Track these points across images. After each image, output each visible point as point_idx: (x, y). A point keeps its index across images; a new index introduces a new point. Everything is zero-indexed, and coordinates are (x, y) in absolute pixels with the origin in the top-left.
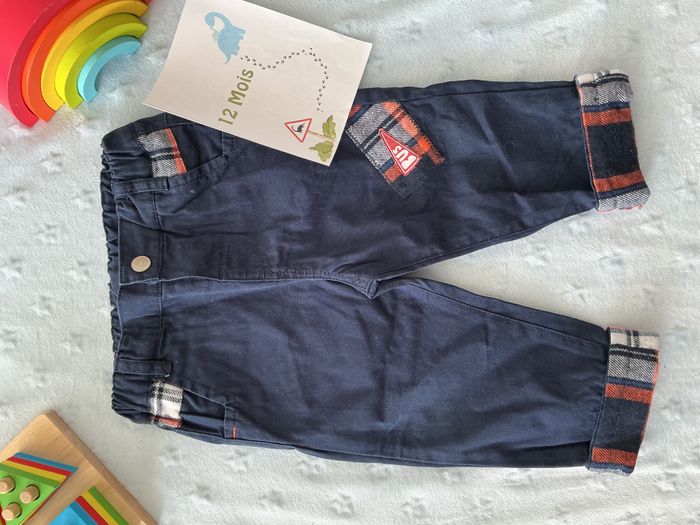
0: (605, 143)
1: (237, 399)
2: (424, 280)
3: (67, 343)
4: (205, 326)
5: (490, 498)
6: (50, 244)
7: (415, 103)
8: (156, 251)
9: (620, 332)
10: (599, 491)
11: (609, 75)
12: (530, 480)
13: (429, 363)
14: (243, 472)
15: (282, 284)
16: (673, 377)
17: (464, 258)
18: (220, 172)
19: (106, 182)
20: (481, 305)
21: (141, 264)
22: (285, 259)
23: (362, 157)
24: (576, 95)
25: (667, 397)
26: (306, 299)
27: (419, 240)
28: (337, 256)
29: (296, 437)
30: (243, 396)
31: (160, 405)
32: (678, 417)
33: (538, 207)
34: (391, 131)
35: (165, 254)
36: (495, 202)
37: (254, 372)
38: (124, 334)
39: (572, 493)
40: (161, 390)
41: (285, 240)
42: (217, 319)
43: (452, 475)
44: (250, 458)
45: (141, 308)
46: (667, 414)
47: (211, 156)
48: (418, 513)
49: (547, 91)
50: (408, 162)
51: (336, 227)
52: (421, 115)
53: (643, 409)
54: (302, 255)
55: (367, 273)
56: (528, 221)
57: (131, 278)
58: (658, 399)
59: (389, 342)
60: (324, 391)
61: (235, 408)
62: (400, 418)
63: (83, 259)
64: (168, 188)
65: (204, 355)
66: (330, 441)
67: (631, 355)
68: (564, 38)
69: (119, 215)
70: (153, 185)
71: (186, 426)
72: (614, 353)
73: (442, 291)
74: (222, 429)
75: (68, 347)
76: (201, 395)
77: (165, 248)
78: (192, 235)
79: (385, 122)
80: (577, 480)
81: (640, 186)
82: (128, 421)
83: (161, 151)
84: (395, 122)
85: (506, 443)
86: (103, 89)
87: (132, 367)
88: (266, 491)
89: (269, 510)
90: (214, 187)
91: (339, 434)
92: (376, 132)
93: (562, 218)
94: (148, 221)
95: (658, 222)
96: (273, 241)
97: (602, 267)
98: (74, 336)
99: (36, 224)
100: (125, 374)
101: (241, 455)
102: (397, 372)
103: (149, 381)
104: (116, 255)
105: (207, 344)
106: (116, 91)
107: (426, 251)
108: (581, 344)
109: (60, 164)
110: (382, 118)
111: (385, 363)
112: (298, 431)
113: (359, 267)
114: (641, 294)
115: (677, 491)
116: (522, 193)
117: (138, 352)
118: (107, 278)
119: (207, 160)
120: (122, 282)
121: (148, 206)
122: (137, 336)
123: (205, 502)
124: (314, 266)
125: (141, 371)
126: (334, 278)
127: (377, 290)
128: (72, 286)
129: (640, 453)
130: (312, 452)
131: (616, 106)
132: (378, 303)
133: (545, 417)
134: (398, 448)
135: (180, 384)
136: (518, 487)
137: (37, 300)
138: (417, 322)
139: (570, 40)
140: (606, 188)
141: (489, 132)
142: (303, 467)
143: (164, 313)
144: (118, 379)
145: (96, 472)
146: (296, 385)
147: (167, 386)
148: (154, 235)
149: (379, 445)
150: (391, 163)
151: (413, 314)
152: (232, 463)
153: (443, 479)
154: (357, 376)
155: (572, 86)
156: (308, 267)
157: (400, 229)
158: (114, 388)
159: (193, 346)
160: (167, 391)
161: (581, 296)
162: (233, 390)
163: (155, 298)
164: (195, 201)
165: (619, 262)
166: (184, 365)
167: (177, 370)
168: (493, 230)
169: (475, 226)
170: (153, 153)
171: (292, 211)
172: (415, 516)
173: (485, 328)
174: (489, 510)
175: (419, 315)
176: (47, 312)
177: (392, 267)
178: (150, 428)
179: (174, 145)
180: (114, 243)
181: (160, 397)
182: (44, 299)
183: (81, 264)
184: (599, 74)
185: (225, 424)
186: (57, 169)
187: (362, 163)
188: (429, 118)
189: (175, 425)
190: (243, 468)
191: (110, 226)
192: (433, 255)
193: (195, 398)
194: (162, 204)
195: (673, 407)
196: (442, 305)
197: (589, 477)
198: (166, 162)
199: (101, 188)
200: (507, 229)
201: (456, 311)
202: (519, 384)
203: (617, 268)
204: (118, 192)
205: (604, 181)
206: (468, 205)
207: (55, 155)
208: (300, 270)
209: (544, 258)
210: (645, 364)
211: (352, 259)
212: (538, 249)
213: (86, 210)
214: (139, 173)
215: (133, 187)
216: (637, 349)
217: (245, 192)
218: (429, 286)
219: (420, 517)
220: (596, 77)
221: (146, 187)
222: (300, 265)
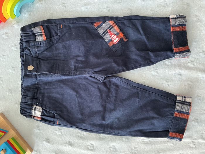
0: (178, 37)
1: (59, 112)
2: (120, 77)
3: (7, 92)
4: (50, 89)
5: (137, 147)
6: (3, 61)
7: (119, 22)
8: (36, 64)
9: (180, 96)
10: (171, 146)
11: (180, 16)
12: (150, 141)
13: (120, 103)
14: (60, 135)
15: (75, 77)
16: (196, 111)
17: (132, 71)
18: (57, 40)
19: (21, 42)
20: (137, 86)
21: (31, 68)
22: (76, 69)
23: (102, 38)
24: (169, 21)
25: (194, 118)
26: (82, 82)
27: (118, 65)
28: (93, 68)
29: (77, 125)
30: (61, 111)
31: (35, 113)
32: (197, 124)
33: (156, 56)
34: (111, 30)
35: (38, 65)
36: (143, 54)
37: (65, 104)
38: (25, 90)
39: (162, 146)
40: (35, 108)
41: (76, 63)
42: (54, 87)
43: (126, 139)
44: (62, 131)
45: (30, 82)
46: (193, 123)
47: (55, 35)
48: (114, 150)
49: (160, 20)
50: (116, 40)
51: (93, 60)
52: (121, 25)
53: (186, 121)
54: (82, 68)
55: (102, 74)
56: (152, 60)
57: (27, 72)
58: (191, 118)
59: (108, 96)
60: (86, 111)
61: (58, 114)
62: (110, 120)
64: (40, 44)
65: (49, 97)
66: (87, 126)
67: (183, 104)
68: (167, 4)
69: (25, 52)
70: (36, 43)
71: (43, 120)
72: (177, 103)
73: (125, 81)
74: (54, 121)
76: (48, 110)
77: (39, 64)
78: (47, 60)
79: (109, 27)
80: (164, 142)
81: (188, 51)
82: (25, 117)
83: (39, 33)
84: (113, 27)
85: (143, 130)
86: (22, 13)
87: (26, 100)
88: (67, 141)
89: (68, 147)
90: (55, 45)
91: (90, 124)
92: (107, 30)
93: (163, 60)
94: (33, 55)
95: (193, 63)
96: (73, 63)
97: (175, 76)
98: (10, 90)
100: (24, 102)
101: (60, 129)
102: (110, 106)
103: (32, 105)
104: (23, 65)
105: (50, 94)
106: (26, 14)
107: (121, 68)
108: (167, 100)
109: (8, 36)
110: (109, 26)
111: (106, 103)
112: (78, 123)
113: (99, 72)
114: (187, 85)
115: (195, 147)
116: (151, 52)
117: (28, 95)
118: (20, 72)
119: (53, 36)
120: (24, 73)
121: (34, 50)
122: (29, 91)
123: (48, 144)
124: (85, 71)
125: (29, 102)
126: (91, 75)
127: (104, 79)
128: (9, 74)
129: (184, 135)
130: (82, 130)
131: (182, 25)
132: (104, 84)
133: (155, 122)
134: (109, 129)
135: (41, 106)
136: (146, 144)
138: (117, 90)
139: (168, 5)
140: (178, 51)
141: (142, 32)
142: (79, 134)
143: (37, 84)
144: (22, 104)
145: (14, 133)
146: (78, 108)
147: (37, 107)
148: (35, 59)
149: (103, 128)
150: (111, 40)
151: (116, 88)
152: (57, 132)
153: (123, 140)
154: (97, 107)
155: (168, 19)
156: (83, 72)
157: (113, 61)
158: (21, 107)
159: (46, 95)
160: (37, 108)
161: (168, 85)
162: (58, 109)
163: (34, 79)
164: (49, 49)
165: (180, 75)
166: (43, 101)
167: (41, 102)
168: (142, 63)
169: (136, 61)
170: (36, 33)
171: (79, 54)
172: (113, 151)
173: (138, 93)
174: (137, 150)
175: (117, 88)
176: (1, 82)
177: (109, 73)
178: (32, 120)
179: (43, 31)
180: (23, 61)
181: (35, 110)
183: (13, 67)
184: (177, 15)
185: (55, 120)
186: (7, 38)
187: (102, 40)
188: (123, 27)
189: (39, 119)
190: (60, 134)
191: (22, 56)
192: (123, 69)
193: (46, 111)
194: (38, 49)
195: (195, 121)
196: (125, 85)
197: (168, 141)
198: (40, 36)
199: (20, 44)
200: (146, 62)
201: (129, 87)
202: (147, 111)
203: (180, 76)
204: (25, 45)
205: (177, 49)
206: (134, 54)
207: (6, 33)
208: (80, 73)
209: (157, 72)
210: (187, 106)
211: (97, 70)
212: (155, 70)
213: (15, 51)
214: (32, 39)
215: (29, 44)
216: (185, 102)
217: (65, 47)
218: (121, 79)
219: (115, 152)
220: (176, 16)
221: (33, 44)
222: (81, 71)
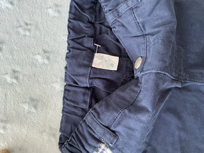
6: (25, 35)
63: (47, 48)
75: (26, 107)
98: (32, 100)
99: (18, 21)
118: (64, 63)
128: (36, 66)
137: (9, 71)
176: (15, 81)
182: (14, 71)
183: (45, 52)
213: (54, 17)
